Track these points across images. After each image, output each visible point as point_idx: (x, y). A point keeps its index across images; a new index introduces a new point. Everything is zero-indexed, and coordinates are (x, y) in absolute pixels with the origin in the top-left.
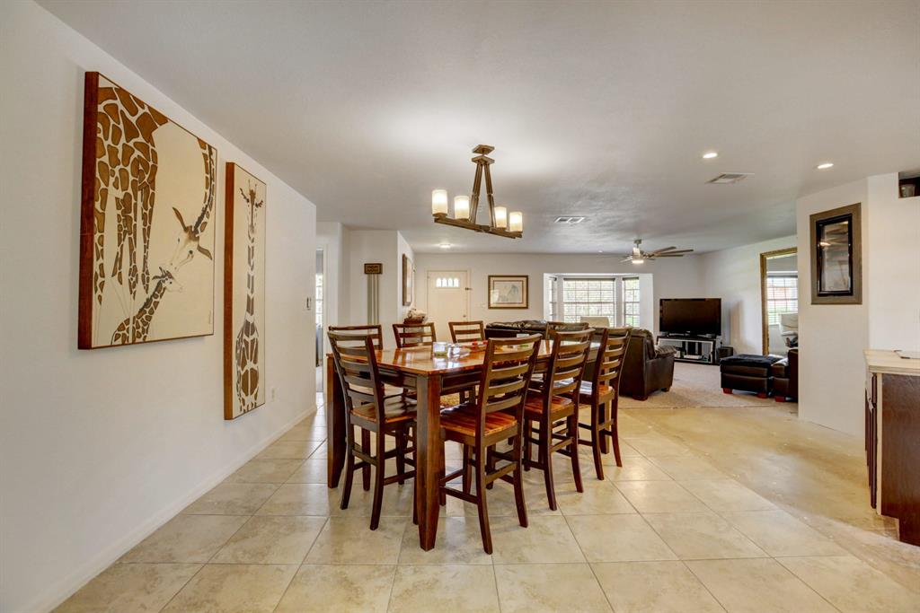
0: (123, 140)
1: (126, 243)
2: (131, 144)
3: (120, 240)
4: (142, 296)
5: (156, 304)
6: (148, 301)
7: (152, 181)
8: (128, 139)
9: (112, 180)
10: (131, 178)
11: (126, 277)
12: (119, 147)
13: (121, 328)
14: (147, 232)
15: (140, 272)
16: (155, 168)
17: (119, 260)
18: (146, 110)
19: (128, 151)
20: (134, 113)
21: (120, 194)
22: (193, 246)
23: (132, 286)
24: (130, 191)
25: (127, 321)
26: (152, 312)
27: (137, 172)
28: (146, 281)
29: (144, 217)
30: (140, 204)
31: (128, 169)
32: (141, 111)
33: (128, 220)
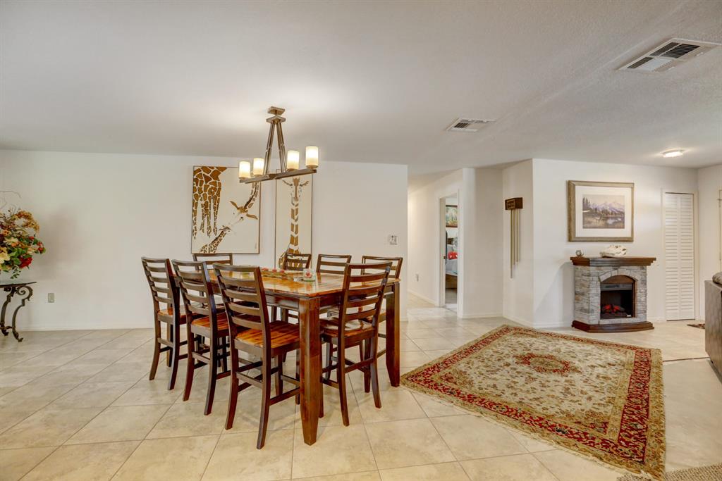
0: (204, 183)
1: (206, 219)
2: (208, 184)
3: (203, 218)
4: (213, 237)
5: (221, 240)
6: (216, 239)
7: (218, 194)
8: (206, 182)
9: (200, 199)
10: (208, 196)
11: (206, 230)
12: (203, 187)
13: (204, 247)
14: (216, 214)
15: (212, 228)
16: (220, 189)
17: (203, 225)
18: (215, 169)
19: (206, 187)
20: (208, 173)
21: (203, 202)
22: (244, 215)
23: (208, 234)
24: (207, 200)
25: (207, 246)
26: (218, 242)
27: (211, 192)
28: (215, 231)
29: (214, 208)
30: (212, 204)
31: (207, 193)
32: (212, 170)
33: (206, 210)
